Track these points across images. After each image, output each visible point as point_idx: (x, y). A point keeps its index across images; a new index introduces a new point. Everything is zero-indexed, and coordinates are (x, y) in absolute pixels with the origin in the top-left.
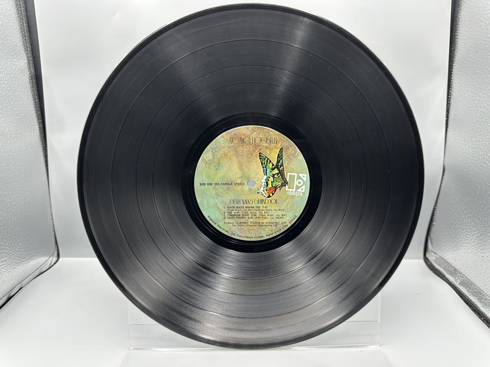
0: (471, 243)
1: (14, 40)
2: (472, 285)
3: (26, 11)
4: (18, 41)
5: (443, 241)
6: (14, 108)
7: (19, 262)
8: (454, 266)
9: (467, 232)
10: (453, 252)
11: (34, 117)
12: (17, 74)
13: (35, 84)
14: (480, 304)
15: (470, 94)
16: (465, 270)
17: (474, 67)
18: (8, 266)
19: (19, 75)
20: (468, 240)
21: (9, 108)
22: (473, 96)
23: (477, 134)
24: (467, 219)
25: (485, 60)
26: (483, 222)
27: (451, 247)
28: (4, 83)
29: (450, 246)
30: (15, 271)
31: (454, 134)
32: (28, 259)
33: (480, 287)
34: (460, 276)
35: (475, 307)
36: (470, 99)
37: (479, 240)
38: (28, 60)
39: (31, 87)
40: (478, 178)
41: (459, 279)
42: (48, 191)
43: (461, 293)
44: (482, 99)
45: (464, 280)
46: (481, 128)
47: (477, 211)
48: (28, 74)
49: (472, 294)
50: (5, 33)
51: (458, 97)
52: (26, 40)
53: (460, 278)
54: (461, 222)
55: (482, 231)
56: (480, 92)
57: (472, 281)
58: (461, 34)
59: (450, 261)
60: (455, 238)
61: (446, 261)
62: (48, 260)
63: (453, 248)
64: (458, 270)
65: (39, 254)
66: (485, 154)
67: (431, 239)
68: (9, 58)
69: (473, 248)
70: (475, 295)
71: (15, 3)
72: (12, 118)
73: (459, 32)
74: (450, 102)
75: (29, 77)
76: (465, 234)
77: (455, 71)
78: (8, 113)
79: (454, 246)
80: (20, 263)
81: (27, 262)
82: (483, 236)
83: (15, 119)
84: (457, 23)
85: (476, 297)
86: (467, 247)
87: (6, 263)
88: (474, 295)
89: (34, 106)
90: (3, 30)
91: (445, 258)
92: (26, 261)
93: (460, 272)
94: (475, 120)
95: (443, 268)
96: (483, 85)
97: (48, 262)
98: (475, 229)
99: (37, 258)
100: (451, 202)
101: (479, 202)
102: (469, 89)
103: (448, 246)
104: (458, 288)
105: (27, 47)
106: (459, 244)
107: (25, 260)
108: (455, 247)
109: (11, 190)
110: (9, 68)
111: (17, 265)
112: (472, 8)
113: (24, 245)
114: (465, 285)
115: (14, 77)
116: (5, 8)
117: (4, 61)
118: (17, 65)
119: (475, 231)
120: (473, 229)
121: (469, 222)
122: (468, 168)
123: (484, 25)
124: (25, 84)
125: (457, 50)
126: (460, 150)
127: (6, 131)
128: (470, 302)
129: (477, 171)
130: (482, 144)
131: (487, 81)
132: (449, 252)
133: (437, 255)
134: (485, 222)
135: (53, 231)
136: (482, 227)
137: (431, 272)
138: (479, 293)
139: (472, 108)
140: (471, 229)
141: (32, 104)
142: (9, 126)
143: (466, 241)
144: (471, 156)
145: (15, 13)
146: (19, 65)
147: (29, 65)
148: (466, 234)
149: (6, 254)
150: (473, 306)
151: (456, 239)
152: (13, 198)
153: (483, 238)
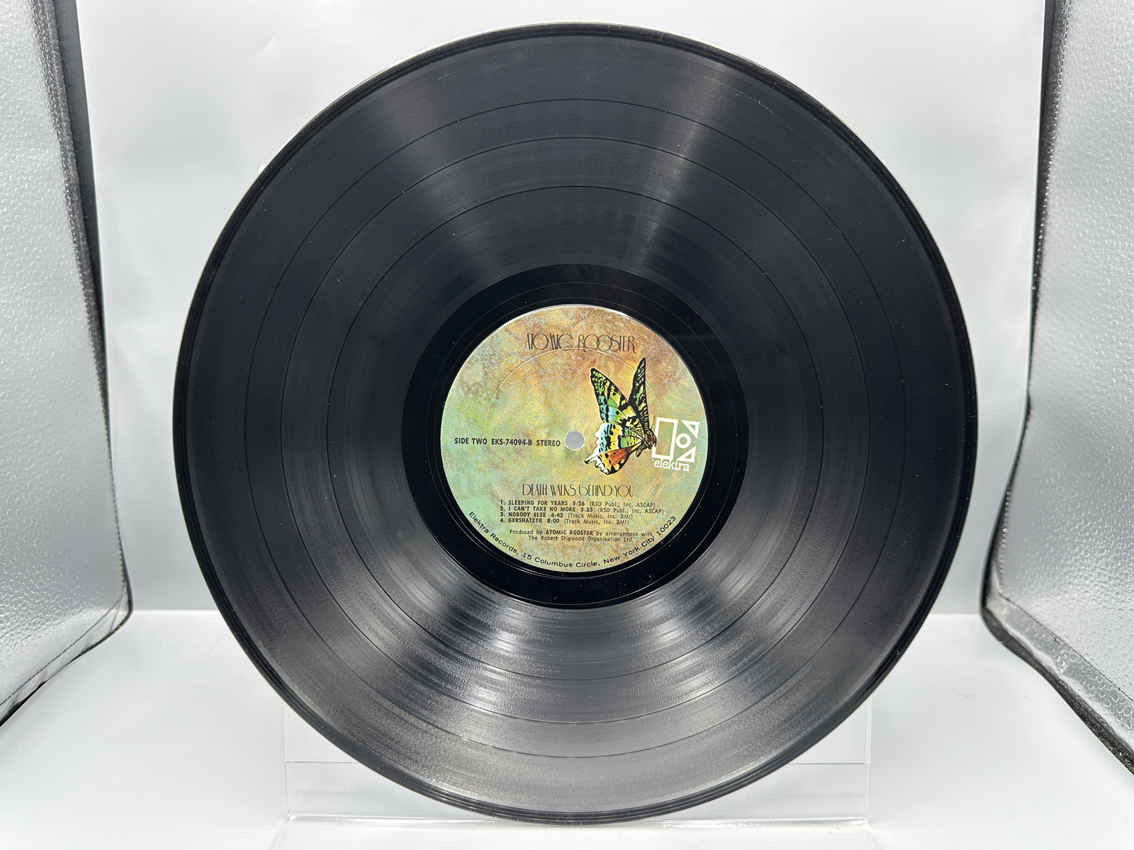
0: (1092, 578)
1: (31, 102)
2: (1096, 675)
3: (59, 37)
4: (41, 106)
5: (1027, 572)
6: (30, 261)
7: (39, 623)
8: (1053, 630)
9: (1083, 552)
10: (1050, 599)
11: (76, 282)
12: (38, 182)
13: (77, 205)
14: (1114, 721)
15: (1090, 232)
16: (1079, 639)
17: (1097, 169)
18: (12, 632)
19: (41, 185)
20: (1085, 570)
21: (17, 262)
22: (1096, 237)
23: (1106, 325)
24: (1083, 522)
25: (1124, 153)
26: (1120, 530)
27: (1045, 586)
28: (6, 205)
29: (1043, 583)
30: (30, 642)
31: (1053, 324)
32: (59, 614)
33: (1115, 682)
34: (1068, 654)
35: (1103, 727)
36: (1089, 243)
37: (1111, 571)
38: (63, 149)
39: (69, 213)
40: (1109, 427)
41: (1065, 660)
42: (107, 454)
43: (1069, 694)
44: (1117, 244)
45: (1076, 664)
46: (1116, 311)
47: (1107, 503)
48: (63, 182)
49: (1097, 696)
50: (10, 87)
51: (1060, 239)
52: (57, 103)
53: (1068, 659)
54: (1068, 528)
55: (1118, 551)
56: (1112, 227)
57: (1097, 668)
58: (1067, 94)
59: (1044, 618)
60: (1054, 565)
61: (1035, 620)
62: (106, 615)
63: (1051, 588)
64: (1063, 641)
65: (85, 603)
66: (1126, 372)
67: (998, 566)
68: (19, 144)
69: (1097, 588)
70: (1102, 699)
71: (34, 17)
72: (24, 285)
73: (1062, 87)
74: (1042, 249)
75: (64, 189)
76: (1078, 557)
77: (1055, 177)
78: (16, 274)
79: (1054, 584)
80: (42, 625)
81: (58, 621)
82: (1122, 562)
83: (31, 286)
84: (1058, 66)
85: (1106, 704)
86: (1084, 587)
87: (7, 624)
88: (1100, 700)
89: (75, 255)
90: (6, 81)
91: (1033, 612)
92: (54, 620)
93: (1066, 644)
94: (1102, 291)
95: (1027, 635)
96: (1119, 210)
97: (105, 622)
98: (1102, 545)
99: (80, 611)
100: (1045, 482)
101: (1112, 483)
102: (1087, 220)
103: (1040, 583)
104: (1063, 682)
105: (60, 121)
106: (1066, 580)
107: (52, 617)
108: (1054, 587)
109: (20, 454)
110: (19, 168)
111: (35, 628)
112: (1093, 34)
113: (50, 582)
114: (1080, 675)
115: (29, 189)
116: (10, 30)
117: (7, 151)
118: (37, 161)
119: (1102, 551)
120: (1098, 546)
121: (1089, 528)
122: (1086, 404)
123: (1121, 74)
124: (56, 205)
125: (1059, 129)
126: (1068, 362)
127: (12, 314)
128: (1091, 715)
129: (1108, 411)
130: (1119, 348)
131: (1128, 202)
132: (1041, 597)
133: (1013, 603)
134: (1125, 530)
135: (118, 547)
136: (1120, 541)
137: (998, 645)
138: (1112, 696)
139: (1094, 264)
140: (1092, 545)
141: (72, 252)
142: (17, 302)
143: (1081, 574)
144: (1093, 377)
145: (32, 41)
146: (42, 162)
147: (66, 162)
148: (1081, 556)
149: (7, 603)
150: (1098, 725)
151: (1057, 568)
152: (25, 472)
153: (1122, 566)
